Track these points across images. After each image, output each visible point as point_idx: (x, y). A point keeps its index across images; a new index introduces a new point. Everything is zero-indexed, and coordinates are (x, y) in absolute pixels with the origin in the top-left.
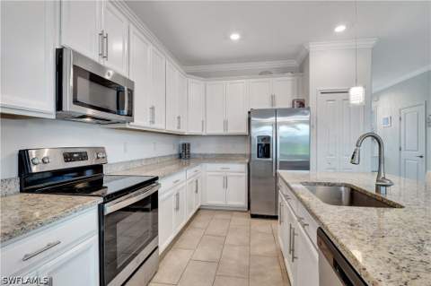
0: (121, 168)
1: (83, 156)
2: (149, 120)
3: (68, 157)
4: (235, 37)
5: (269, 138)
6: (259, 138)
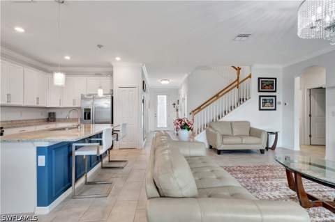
2: (6, 101)
5: (90, 109)
6: (85, 109)
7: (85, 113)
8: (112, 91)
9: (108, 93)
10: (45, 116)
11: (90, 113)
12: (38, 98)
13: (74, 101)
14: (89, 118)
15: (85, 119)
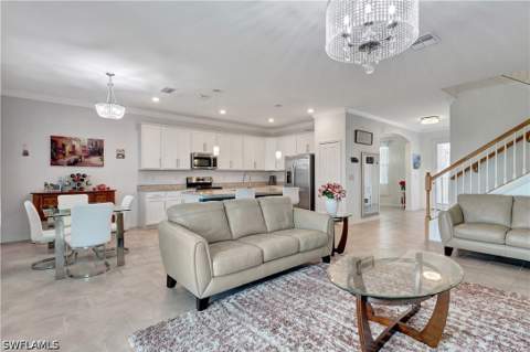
3: (198, 180)
5: (291, 172)
12: (255, 163)
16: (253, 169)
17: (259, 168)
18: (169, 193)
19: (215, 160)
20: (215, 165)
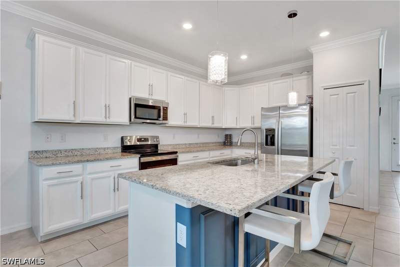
0: (170, 147)
1: (146, 140)
2: (183, 121)
3: (139, 140)
4: (244, 57)
5: (274, 130)
6: (267, 130)
7: (267, 136)
8: (311, 98)
9: (303, 102)
10: (222, 139)
11: (274, 136)
12: (213, 117)
13: (253, 118)
14: (273, 144)
15: (267, 144)
16: (209, 125)
17: (216, 125)
18: (90, 166)
19: (165, 109)
20: (165, 118)
